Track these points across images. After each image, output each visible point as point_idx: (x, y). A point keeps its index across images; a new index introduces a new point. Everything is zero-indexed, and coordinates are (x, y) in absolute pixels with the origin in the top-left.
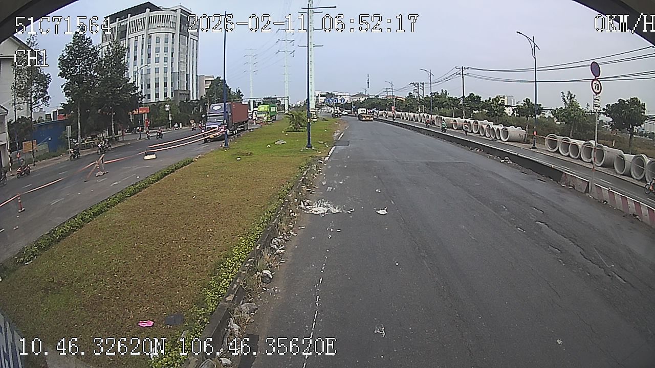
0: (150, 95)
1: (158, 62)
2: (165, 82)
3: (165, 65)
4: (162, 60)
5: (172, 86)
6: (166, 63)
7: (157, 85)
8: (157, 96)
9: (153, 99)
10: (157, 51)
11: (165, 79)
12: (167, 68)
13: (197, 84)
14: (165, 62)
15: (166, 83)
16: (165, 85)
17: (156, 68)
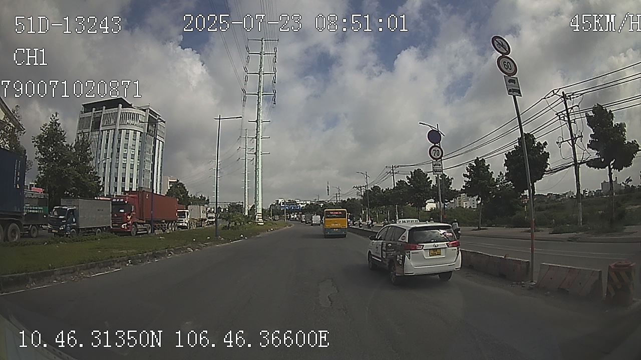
0: (117, 188)
1: (126, 158)
2: (131, 177)
3: (132, 162)
4: (129, 156)
5: (137, 183)
6: (133, 160)
7: (124, 180)
8: (123, 189)
9: (119, 193)
10: (126, 147)
11: (132, 175)
12: (133, 164)
13: (160, 184)
14: (132, 158)
15: (132, 179)
16: (131, 180)
17: (123, 163)
